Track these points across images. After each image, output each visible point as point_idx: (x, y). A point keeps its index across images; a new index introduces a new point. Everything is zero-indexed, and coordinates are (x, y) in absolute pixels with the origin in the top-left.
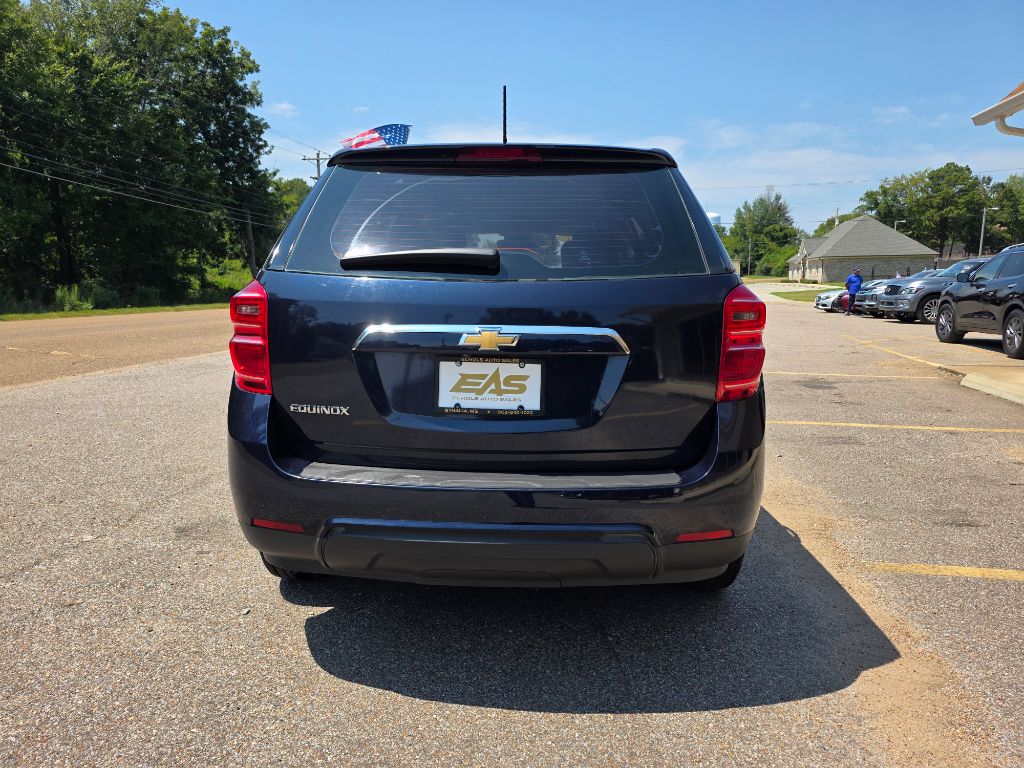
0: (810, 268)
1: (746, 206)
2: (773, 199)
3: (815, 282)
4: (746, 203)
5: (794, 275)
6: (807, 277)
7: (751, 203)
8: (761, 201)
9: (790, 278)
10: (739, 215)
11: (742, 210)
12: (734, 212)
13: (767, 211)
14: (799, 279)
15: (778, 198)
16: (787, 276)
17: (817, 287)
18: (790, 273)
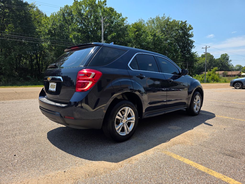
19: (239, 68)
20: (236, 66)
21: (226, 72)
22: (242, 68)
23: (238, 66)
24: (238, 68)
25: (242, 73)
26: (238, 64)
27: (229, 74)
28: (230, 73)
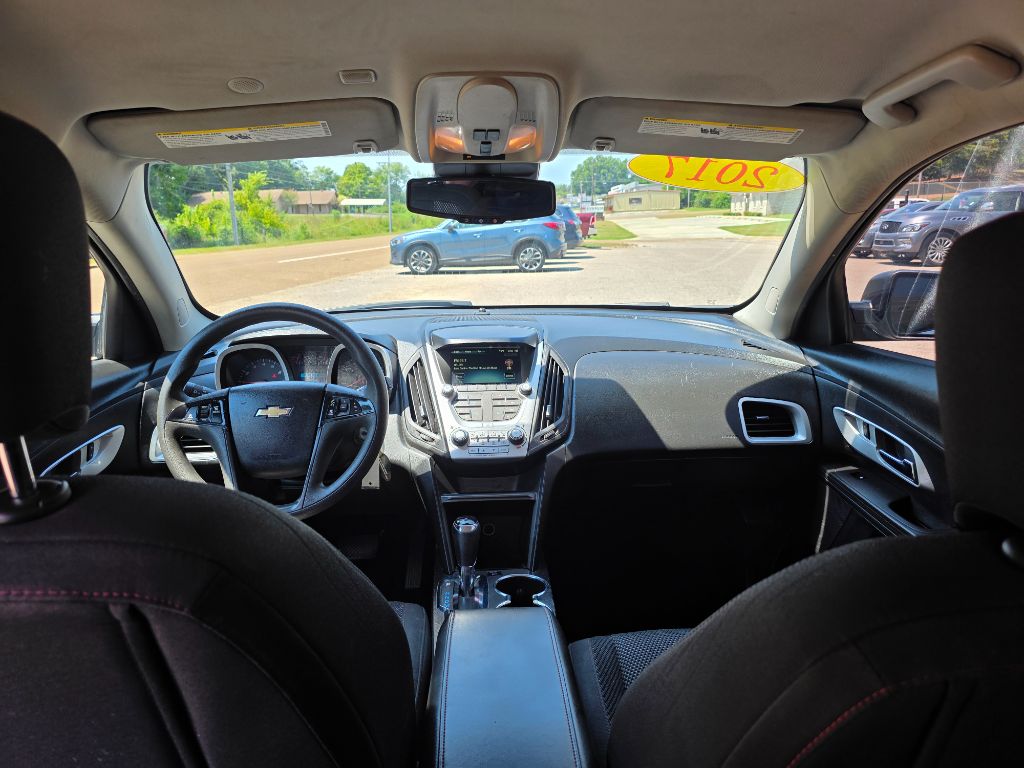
0: (754, 200)
3: (760, 215)
5: (736, 207)
6: (751, 210)
9: (733, 210)
14: (742, 212)
16: (729, 207)
17: (763, 220)
18: (732, 204)
19: (327, 180)
20: (315, 172)
21: (291, 192)
22: (335, 181)
23: (322, 171)
24: (321, 178)
25: (341, 197)
26: (321, 166)
27: (300, 202)
28: (303, 197)
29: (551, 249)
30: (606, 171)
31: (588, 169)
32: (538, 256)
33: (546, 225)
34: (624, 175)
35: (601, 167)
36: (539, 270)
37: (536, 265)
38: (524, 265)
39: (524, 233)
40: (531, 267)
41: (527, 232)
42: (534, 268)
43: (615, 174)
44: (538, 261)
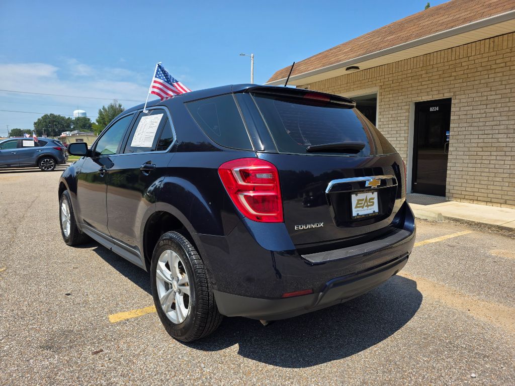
1: (104, 108)
2: (117, 106)
4: (104, 107)
7: (106, 107)
8: (112, 107)
10: (100, 113)
11: (102, 110)
12: (98, 111)
13: (115, 112)
15: (120, 106)
29: (59, 160)
30: (57, 123)
31: (45, 122)
32: (52, 163)
33: (54, 148)
34: (69, 126)
35: (54, 121)
36: (53, 170)
37: (51, 168)
38: (43, 168)
39: (43, 152)
40: (48, 169)
41: (45, 151)
42: (50, 169)
43: (63, 125)
44: (52, 166)
